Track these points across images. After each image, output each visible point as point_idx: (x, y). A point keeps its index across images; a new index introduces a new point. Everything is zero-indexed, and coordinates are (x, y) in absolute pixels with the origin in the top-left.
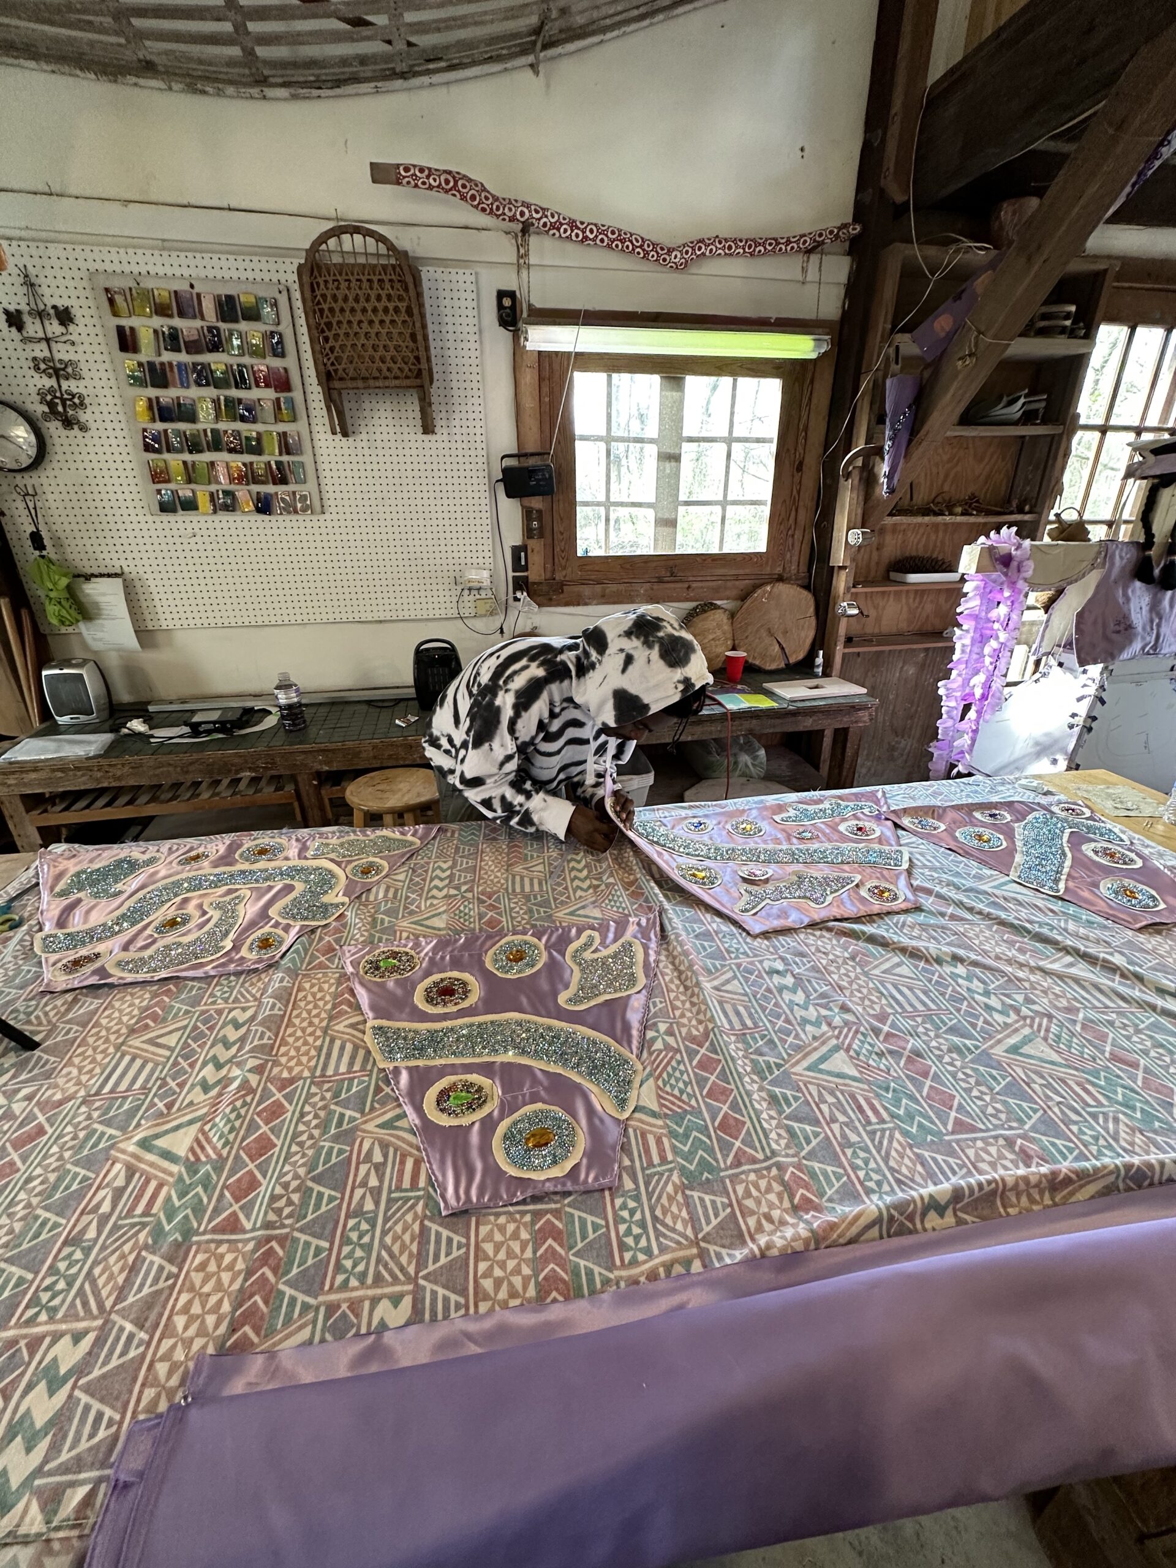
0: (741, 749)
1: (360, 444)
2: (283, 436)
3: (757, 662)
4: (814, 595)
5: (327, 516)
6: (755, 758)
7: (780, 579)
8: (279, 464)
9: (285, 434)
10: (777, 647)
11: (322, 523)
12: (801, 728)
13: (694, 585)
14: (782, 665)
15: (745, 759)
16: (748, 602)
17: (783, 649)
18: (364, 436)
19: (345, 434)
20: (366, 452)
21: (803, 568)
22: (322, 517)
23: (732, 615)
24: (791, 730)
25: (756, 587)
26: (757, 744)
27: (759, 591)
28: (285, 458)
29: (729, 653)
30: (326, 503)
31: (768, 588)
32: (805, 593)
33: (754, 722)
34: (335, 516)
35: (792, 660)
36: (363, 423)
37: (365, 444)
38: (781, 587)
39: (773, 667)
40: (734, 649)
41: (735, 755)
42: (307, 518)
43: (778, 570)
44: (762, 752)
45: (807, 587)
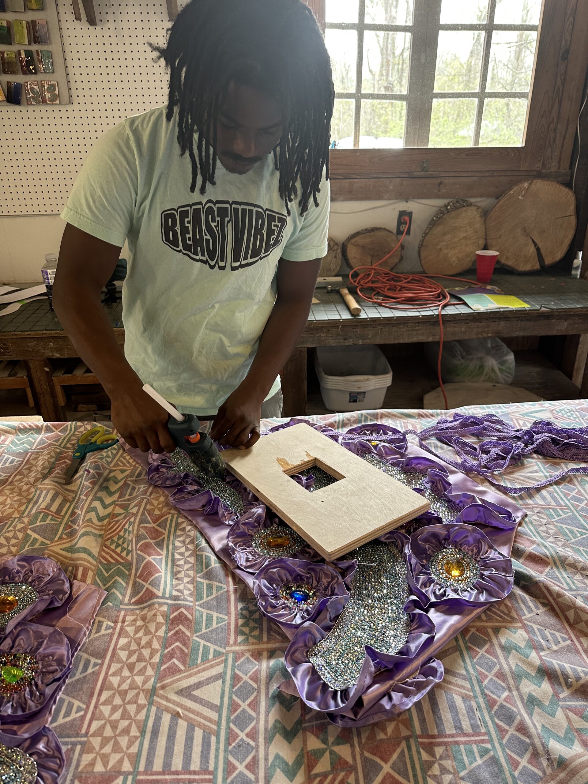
0: (488, 353)
1: (107, 33)
2: (32, 26)
3: (510, 263)
4: (575, 193)
5: (75, 106)
6: (503, 363)
7: (539, 175)
8: (28, 53)
9: (34, 22)
10: (532, 249)
11: (71, 114)
12: (554, 332)
13: (446, 181)
14: (537, 266)
15: (492, 362)
16: (503, 200)
17: (538, 250)
18: (111, 25)
19: (92, 22)
20: (114, 40)
21: (566, 165)
22: (70, 108)
23: (485, 214)
24: (543, 333)
25: (512, 184)
26: (505, 348)
27: (516, 188)
28: (34, 48)
29: (479, 252)
30: (74, 93)
31: (526, 185)
32: (565, 190)
33: (502, 324)
34: (83, 107)
35: (548, 261)
36: (110, 11)
37: (112, 32)
38: (539, 185)
39: (527, 267)
40: (485, 248)
41: (481, 359)
42: (56, 108)
43: (538, 166)
44: (511, 357)
45: (568, 185)
